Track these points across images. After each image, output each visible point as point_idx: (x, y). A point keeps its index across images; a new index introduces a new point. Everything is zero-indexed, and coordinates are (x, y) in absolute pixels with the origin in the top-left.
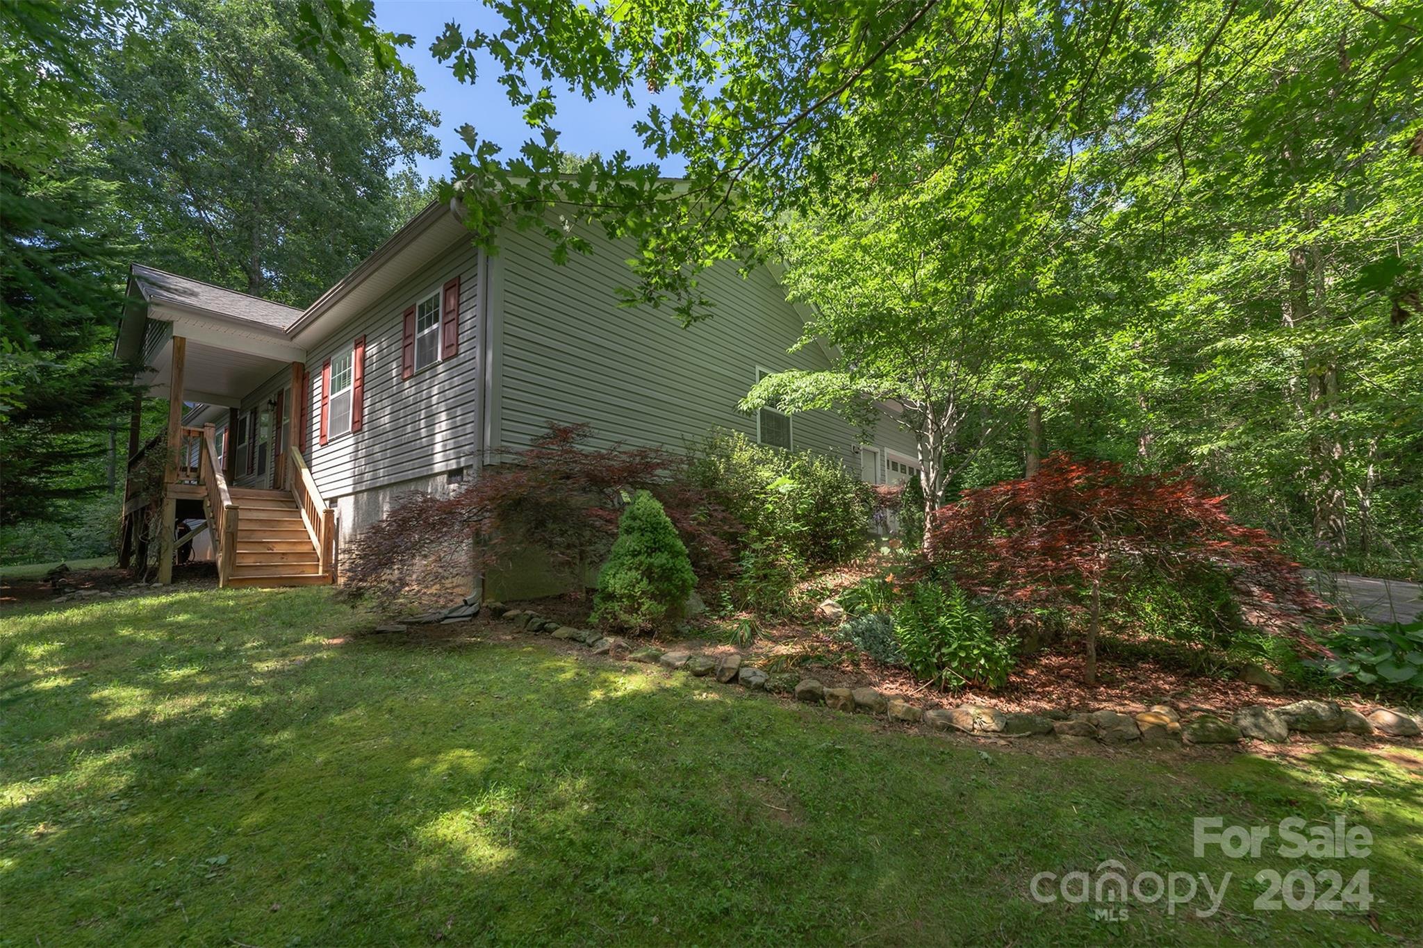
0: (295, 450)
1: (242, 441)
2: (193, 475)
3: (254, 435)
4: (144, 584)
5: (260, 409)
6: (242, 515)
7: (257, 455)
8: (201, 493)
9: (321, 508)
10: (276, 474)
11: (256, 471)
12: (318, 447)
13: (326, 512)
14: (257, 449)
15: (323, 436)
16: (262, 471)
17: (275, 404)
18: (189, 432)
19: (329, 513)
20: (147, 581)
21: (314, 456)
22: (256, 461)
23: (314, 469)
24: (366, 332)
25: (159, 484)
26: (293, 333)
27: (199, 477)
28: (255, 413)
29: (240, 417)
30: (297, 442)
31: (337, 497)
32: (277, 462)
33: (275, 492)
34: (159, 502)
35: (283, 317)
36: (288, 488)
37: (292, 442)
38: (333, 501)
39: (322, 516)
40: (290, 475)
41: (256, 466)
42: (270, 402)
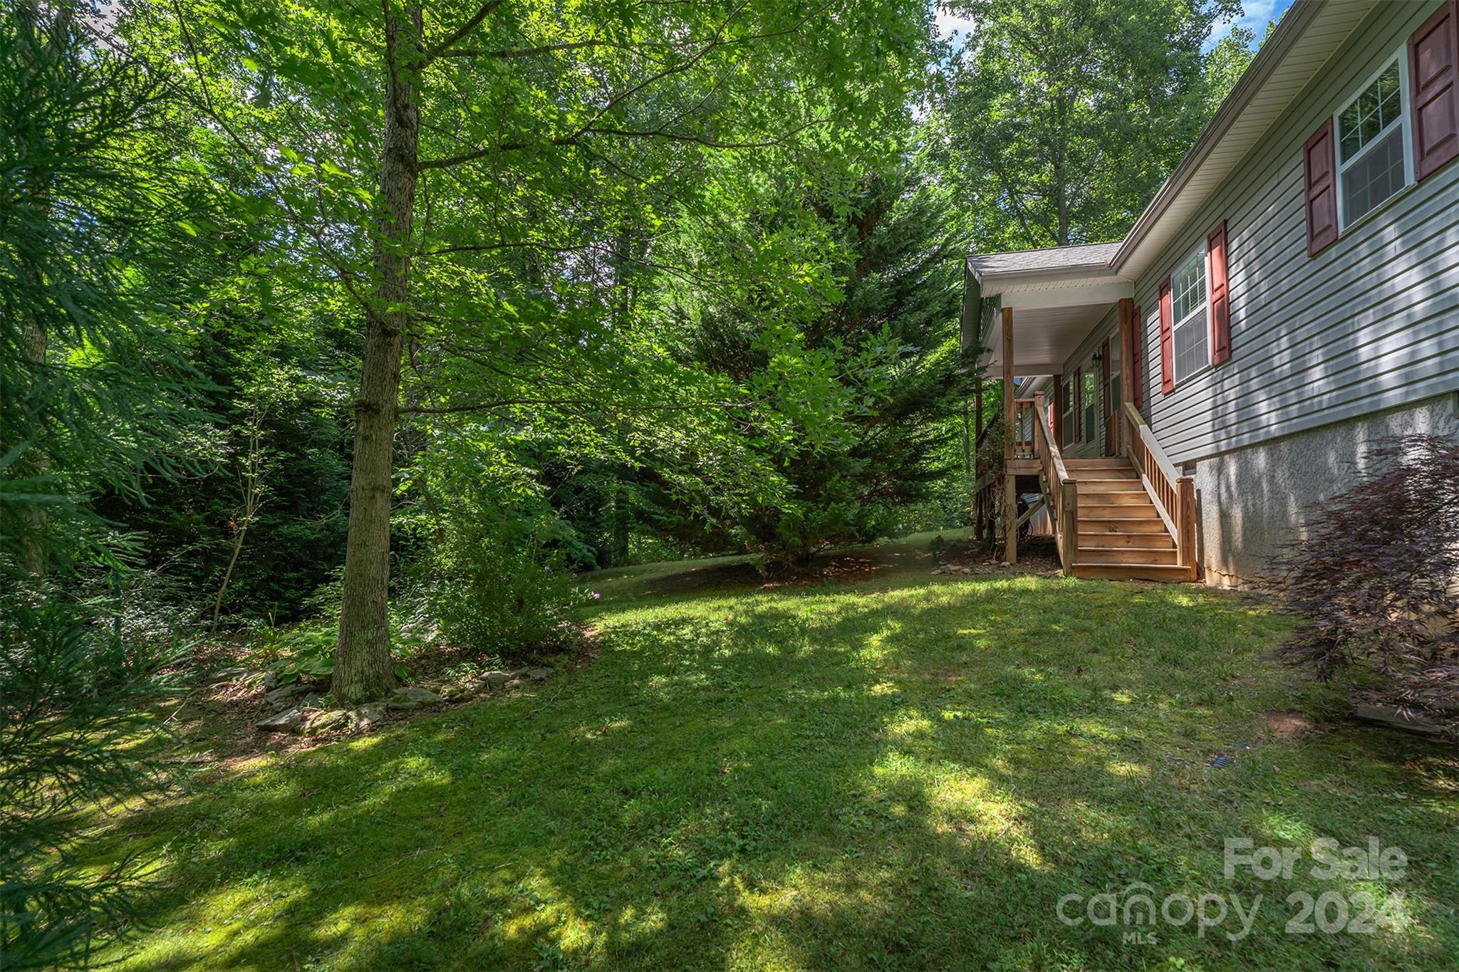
0: (1129, 405)
1: (1067, 407)
2: (1028, 448)
3: (1079, 400)
4: (994, 562)
5: (1083, 369)
6: (1081, 490)
7: (1083, 420)
8: (1036, 468)
9: (1173, 477)
10: (1109, 439)
11: (1084, 439)
12: (1161, 396)
13: (1182, 481)
14: (1083, 414)
15: (1166, 382)
16: (1090, 437)
17: (1100, 358)
18: (1022, 404)
19: (1186, 484)
20: (997, 558)
21: (1154, 410)
22: (1083, 427)
23: (1156, 427)
24: (1226, 216)
25: (1000, 461)
26: (1116, 266)
27: (1033, 451)
28: (1078, 374)
29: (1063, 384)
30: (1131, 396)
31: (1195, 461)
32: (1108, 425)
33: (1111, 460)
34: (1001, 479)
35: (1103, 253)
36: (1124, 454)
37: (1125, 398)
38: (1189, 466)
39: (1175, 486)
40: (1126, 436)
41: (1084, 433)
42: (1095, 358)
